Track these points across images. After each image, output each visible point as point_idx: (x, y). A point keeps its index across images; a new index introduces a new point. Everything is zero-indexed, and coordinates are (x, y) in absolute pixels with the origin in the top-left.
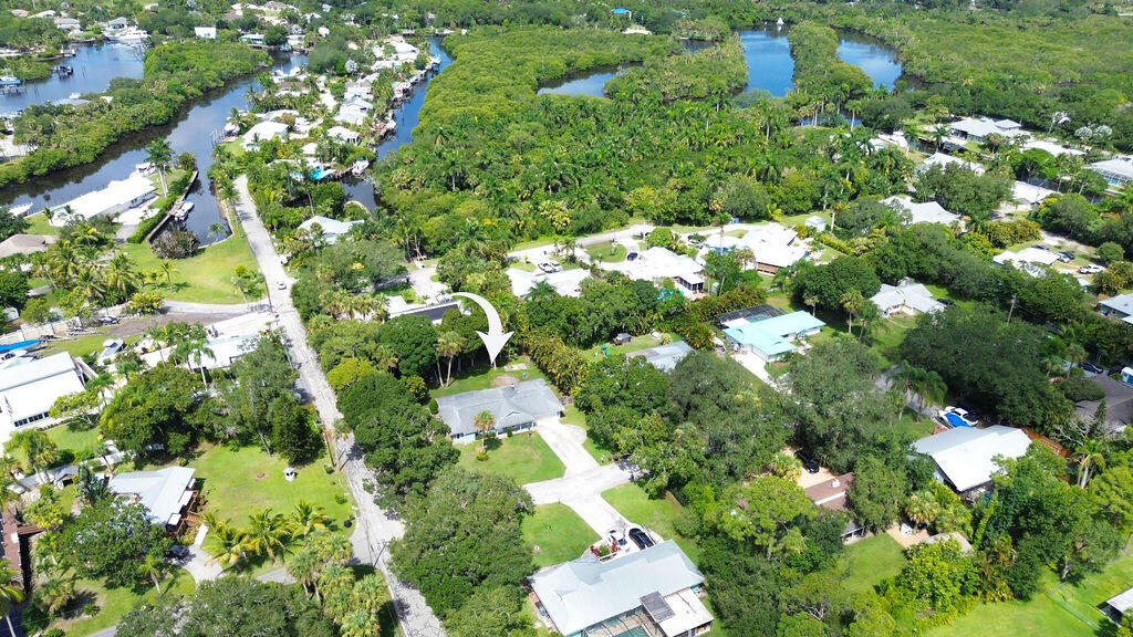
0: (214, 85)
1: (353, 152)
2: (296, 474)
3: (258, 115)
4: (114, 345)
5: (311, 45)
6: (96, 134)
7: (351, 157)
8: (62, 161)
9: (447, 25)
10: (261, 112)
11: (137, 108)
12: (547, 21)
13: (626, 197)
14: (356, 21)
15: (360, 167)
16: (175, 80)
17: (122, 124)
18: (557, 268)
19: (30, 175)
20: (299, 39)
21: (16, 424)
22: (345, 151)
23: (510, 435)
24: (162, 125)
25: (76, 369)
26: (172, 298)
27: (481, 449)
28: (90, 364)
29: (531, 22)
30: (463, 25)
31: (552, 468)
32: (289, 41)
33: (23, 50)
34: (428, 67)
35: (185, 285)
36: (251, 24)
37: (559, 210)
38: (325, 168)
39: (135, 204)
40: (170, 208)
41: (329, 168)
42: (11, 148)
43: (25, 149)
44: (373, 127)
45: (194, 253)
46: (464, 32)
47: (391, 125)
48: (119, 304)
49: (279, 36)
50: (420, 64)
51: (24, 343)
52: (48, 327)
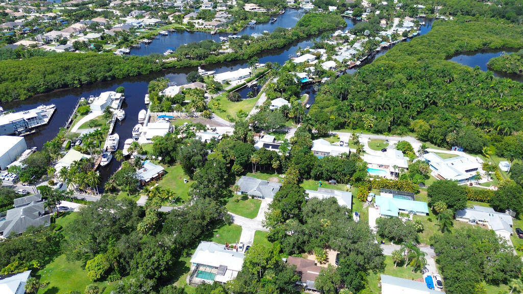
1: (326, 73)
2: (188, 182)
5: (369, 18)
6: (256, 47)
8: (237, 57)
11: (275, 41)
15: (325, 80)
16: (298, 30)
17: (264, 47)
19: (225, 61)
22: (323, 72)
33: (268, 10)
35: (225, 111)
37: (369, 119)
38: (310, 78)
39: (241, 78)
40: (249, 82)
41: (313, 78)
42: (227, 50)
43: (230, 51)
44: (349, 63)
45: (238, 101)
46: (451, 18)
47: (358, 63)
48: (200, 112)
49: (358, 13)
50: (405, 34)
51: (171, 117)
52: (180, 113)
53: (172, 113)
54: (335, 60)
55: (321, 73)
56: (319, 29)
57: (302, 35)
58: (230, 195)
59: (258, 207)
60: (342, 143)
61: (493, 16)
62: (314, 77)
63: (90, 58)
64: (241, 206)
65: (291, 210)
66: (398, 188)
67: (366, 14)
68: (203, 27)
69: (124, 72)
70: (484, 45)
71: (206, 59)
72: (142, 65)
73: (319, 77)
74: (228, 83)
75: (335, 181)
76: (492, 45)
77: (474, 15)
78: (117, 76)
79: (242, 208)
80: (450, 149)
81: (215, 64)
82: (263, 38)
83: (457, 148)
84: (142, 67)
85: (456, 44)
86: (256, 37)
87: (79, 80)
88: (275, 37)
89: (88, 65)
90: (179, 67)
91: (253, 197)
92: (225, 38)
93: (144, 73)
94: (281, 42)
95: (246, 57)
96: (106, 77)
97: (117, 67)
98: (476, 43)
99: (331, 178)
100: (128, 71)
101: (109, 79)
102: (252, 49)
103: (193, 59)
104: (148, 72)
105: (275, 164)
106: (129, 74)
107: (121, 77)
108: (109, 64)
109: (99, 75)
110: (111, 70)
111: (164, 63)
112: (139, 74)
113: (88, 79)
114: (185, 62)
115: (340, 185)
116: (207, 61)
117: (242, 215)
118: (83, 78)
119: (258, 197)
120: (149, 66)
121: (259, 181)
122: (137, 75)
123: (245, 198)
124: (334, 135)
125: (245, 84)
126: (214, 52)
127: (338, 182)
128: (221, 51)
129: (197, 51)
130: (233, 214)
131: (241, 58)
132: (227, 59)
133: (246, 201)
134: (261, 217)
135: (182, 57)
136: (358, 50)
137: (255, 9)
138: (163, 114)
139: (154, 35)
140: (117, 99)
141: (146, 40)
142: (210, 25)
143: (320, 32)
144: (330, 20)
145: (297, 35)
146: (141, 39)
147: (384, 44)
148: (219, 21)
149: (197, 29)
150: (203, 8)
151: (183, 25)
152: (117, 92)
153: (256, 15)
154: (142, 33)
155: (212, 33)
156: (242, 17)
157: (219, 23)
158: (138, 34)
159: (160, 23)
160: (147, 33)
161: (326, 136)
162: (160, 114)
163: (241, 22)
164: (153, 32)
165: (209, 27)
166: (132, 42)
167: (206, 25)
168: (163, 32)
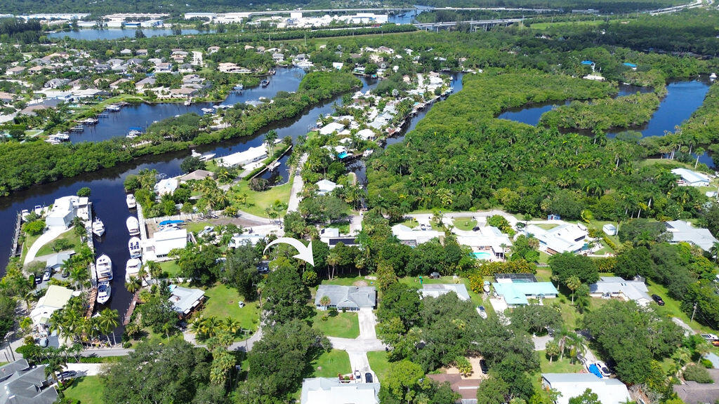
0: (326, 97)
1: (366, 145)
2: (244, 305)
3: (334, 118)
4: (209, 229)
5: (387, 75)
6: (260, 119)
7: (364, 147)
8: (238, 133)
9: (471, 66)
10: (337, 116)
11: (282, 108)
12: (535, 67)
13: (495, 193)
14: (419, 61)
15: (367, 153)
16: (307, 94)
17: (271, 117)
18: (429, 228)
19: (223, 139)
21: (157, 256)
22: (363, 144)
23: (344, 311)
25: (188, 237)
26: (244, 210)
27: (327, 315)
28: (195, 236)
29: (524, 67)
30: (480, 67)
31: (353, 332)
32: (378, 73)
33: (253, 70)
34: (443, 93)
35: (253, 205)
36: (363, 62)
37: (446, 194)
38: (348, 152)
39: (255, 160)
40: (269, 164)
41: (351, 152)
42: (220, 124)
43: (225, 125)
44: (387, 130)
45: (265, 190)
46: (480, 71)
47: (398, 130)
48: (220, 209)
49: (372, 70)
50: (438, 92)
51: (179, 221)
52: (190, 215)
53: (178, 216)
54: (371, 128)
55: (360, 145)
56: (332, 91)
57: (312, 99)
59: (355, 322)
60: (423, 227)
62: (352, 150)
64: (333, 324)
65: (410, 315)
67: (381, 70)
68: (169, 96)
69: (76, 165)
70: (528, 99)
71: (196, 139)
72: (102, 154)
73: (359, 150)
74: (240, 168)
75: (438, 274)
76: (537, 99)
78: (65, 173)
79: (335, 327)
80: (546, 218)
81: (209, 144)
82: (265, 107)
83: (554, 217)
84: (104, 157)
85: (500, 100)
86: (255, 106)
88: (282, 104)
90: (158, 153)
92: (210, 110)
93: (107, 166)
94: (290, 110)
95: (250, 133)
96: (49, 176)
98: (520, 97)
99: (432, 271)
101: (54, 179)
102: (256, 121)
103: (176, 140)
104: (113, 164)
105: (360, 263)
106: (84, 169)
107: (71, 175)
108: (48, 158)
110: (54, 166)
111: (135, 150)
112: (101, 168)
114: (166, 145)
115: (444, 278)
116: (197, 141)
117: (340, 336)
118: (13, 182)
119: (352, 309)
120: (113, 156)
121: (346, 287)
122: (96, 170)
123: (334, 313)
124: (409, 219)
125: (264, 167)
126: (203, 129)
127: (441, 274)
128: (212, 127)
129: (180, 129)
132: (224, 136)
133: (337, 318)
135: (160, 139)
136: (392, 114)
137: (234, 69)
138: (166, 218)
139: (98, 111)
140: (81, 206)
141: (90, 120)
142: (180, 94)
143: (335, 95)
144: (342, 79)
145: (307, 101)
146: (79, 118)
147: (418, 105)
148: (192, 87)
149: (162, 100)
150: (158, 71)
151: (138, 95)
152: (80, 196)
153: (239, 77)
154: (79, 109)
155: (186, 104)
156: (222, 81)
157: (193, 90)
158: (72, 112)
159: (101, 94)
160: (86, 109)
161: (401, 220)
162: (161, 219)
163: (222, 87)
164: (97, 108)
165: (179, 96)
166: (68, 124)
167: (175, 94)
168: (112, 107)
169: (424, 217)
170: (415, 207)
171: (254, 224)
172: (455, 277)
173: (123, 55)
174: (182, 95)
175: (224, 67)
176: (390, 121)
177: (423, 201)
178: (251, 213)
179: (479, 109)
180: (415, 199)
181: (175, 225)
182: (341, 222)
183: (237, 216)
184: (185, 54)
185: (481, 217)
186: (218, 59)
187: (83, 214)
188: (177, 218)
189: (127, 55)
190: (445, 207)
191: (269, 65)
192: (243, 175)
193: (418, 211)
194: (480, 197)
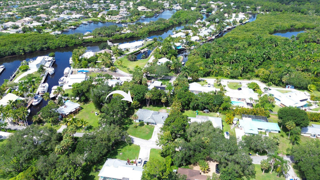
2: (98, 114)
5: (217, 14)
6: (146, 30)
8: (133, 35)
11: (158, 25)
14: (235, 8)
15: (193, 47)
17: (152, 29)
19: (126, 37)
20: (215, 12)
21: (69, 86)
24: (162, 30)
25: (86, 78)
26: (120, 69)
31: (148, 137)
33: (153, 10)
35: (126, 67)
37: (227, 69)
38: (183, 46)
39: (136, 47)
40: (142, 49)
41: (185, 47)
42: (127, 31)
43: (129, 31)
44: (207, 38)
45: (135, 61)
46: (268, 13)
47: (214, 37)
48: (108, 67)
49: (210, 11)
50: (241, 22)
51: (87, 71)
52: (93, 69)
53: (88, 69)
54: (199, 36)
55: (190, 43)
56: (186, 19)
57: (175, 22)
58: (131, 123)
59: (151, 131)
61: (293, 12)
62: (185, 46)
63: (32, 36)
64: (139, 130)
65: (178, 131)
66: (255, 114)
67: (214, 11)
68: (111, 19)
69: (56, 44)
70: (292, 26)
71: (113, 36)
72: (68, 40)
73: (189, 46)
74: (127, 50)
75: (208, 111)
76: (296, 27)
77: (281, 11)
78: (51, 47)
79: (140, 132)
80: (285, 87)
81: (119, 39)
82: (150, 24)
83: (290, 86)
84: (69, 41)
85: (274, 26)
86: (145, 24)
87: (24, 50)
89: (30, 40)
90: (94, 41)
91: (148, 123)
92: (126, 25)
93: (70, 45)
94: (162, 26)
95: (139, 35)
96: (43, 48)
97: (51, 41)
98: (287, 25)
99: (205, 108)
100: (59, 44)
101: (45, 49)
102: (144, 31)
103: (104, 36)
104: (73, 45)
105: (163, 100)
106: (59, 46)
107: (53, 48)
108: (46, 40)
109: (38, 46)
110: (46, 43)
111: (84, 40)
112: (67, 46)
113: (30, 49)
114: (99, 38)
115: (212, 113)
116: (113, 38)
117: (140, 137)
118: (26, 48)
119: (152, 124)
120: (73, 41)
121: (152, 112)
122: (65, 47)
123: (142, 124)
124: (203, 80)
125: (139, 51)
126: (118, 33)
127: (210, 111)
128: (122, 32)
129: (106, 31)
130: (133, 137)
131: (136, 36)
133: (143, 127)
134: (155, 137)
135: (96, 35)
136: (213, 30)
137: (145, 9)
138: (82, 69)
139: (78, 24)
140: (49, 61)
141: (73, 27)
142: (115, 18)
143: (187, 22)
144: (192, 14)
145: (173, 23)
146: (70, 26)
147: (228, 27)
148: (122, 16)
149: (107, 20)
150: (111, 9)
151: (98, 18)
152: (50, 56)
153: (145, 12)
154: (71, 23)
155: (117, 23)
156: (136, 14)
157: (122, 17)
158: (68, 23)
159: (83, 17)
160: (74, 23)
161: (197, 81)
162: (80, 70)
163: (136, 16)
164: (78, 22)
165: (115, 19)
166: (63, 28)
167: (113, 18)
168: (84, 22)
169: (211, 80)
170: (207, 75)
171: (122, 76)
172: (218, 114)
173: (100, 3)
174: (116, 19)
175: (140, 8)
176: (210, 33)
177: (213, 72)
178: (123, 71)
179: (261, 29)
180: (208, 70)
181: (84, 73)
182: (166, 79)
183: (115, 71)
184: (125, 3)
185: (244, 83)
186: (139, 5)
187: (48, 64)
188: (87, 69)
189: (102, 3)
190: (225, 77)
191: (161, 8)
192: (128, 53)
193: (209, 77)
194: (247, 72)
